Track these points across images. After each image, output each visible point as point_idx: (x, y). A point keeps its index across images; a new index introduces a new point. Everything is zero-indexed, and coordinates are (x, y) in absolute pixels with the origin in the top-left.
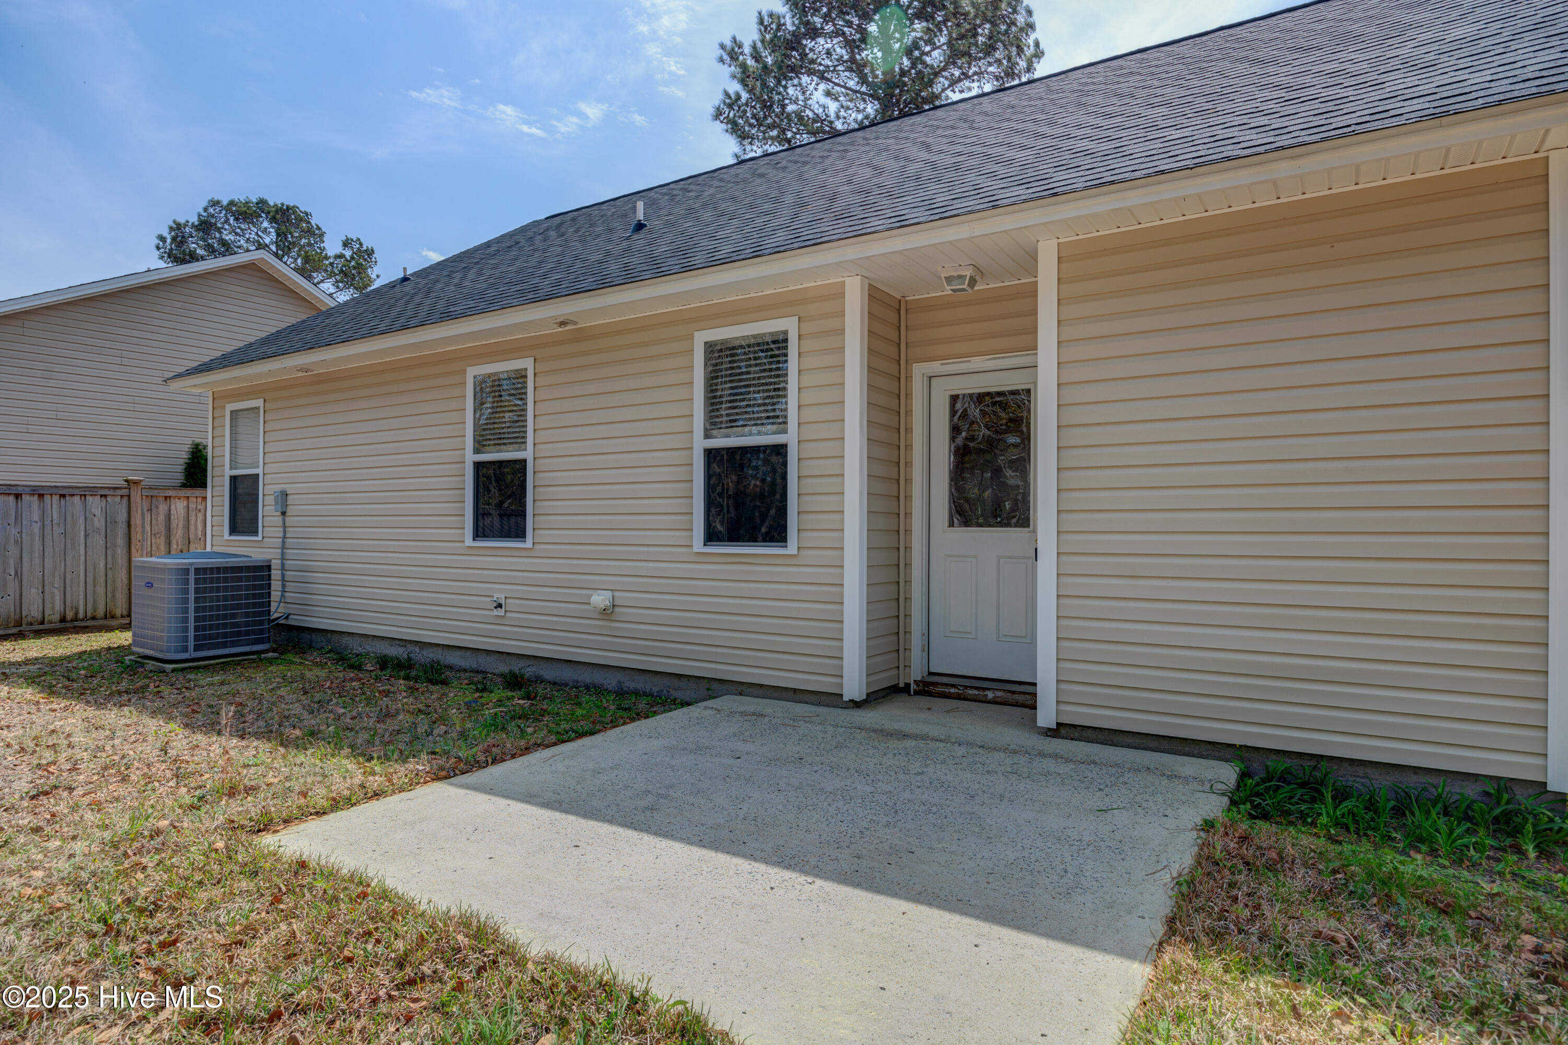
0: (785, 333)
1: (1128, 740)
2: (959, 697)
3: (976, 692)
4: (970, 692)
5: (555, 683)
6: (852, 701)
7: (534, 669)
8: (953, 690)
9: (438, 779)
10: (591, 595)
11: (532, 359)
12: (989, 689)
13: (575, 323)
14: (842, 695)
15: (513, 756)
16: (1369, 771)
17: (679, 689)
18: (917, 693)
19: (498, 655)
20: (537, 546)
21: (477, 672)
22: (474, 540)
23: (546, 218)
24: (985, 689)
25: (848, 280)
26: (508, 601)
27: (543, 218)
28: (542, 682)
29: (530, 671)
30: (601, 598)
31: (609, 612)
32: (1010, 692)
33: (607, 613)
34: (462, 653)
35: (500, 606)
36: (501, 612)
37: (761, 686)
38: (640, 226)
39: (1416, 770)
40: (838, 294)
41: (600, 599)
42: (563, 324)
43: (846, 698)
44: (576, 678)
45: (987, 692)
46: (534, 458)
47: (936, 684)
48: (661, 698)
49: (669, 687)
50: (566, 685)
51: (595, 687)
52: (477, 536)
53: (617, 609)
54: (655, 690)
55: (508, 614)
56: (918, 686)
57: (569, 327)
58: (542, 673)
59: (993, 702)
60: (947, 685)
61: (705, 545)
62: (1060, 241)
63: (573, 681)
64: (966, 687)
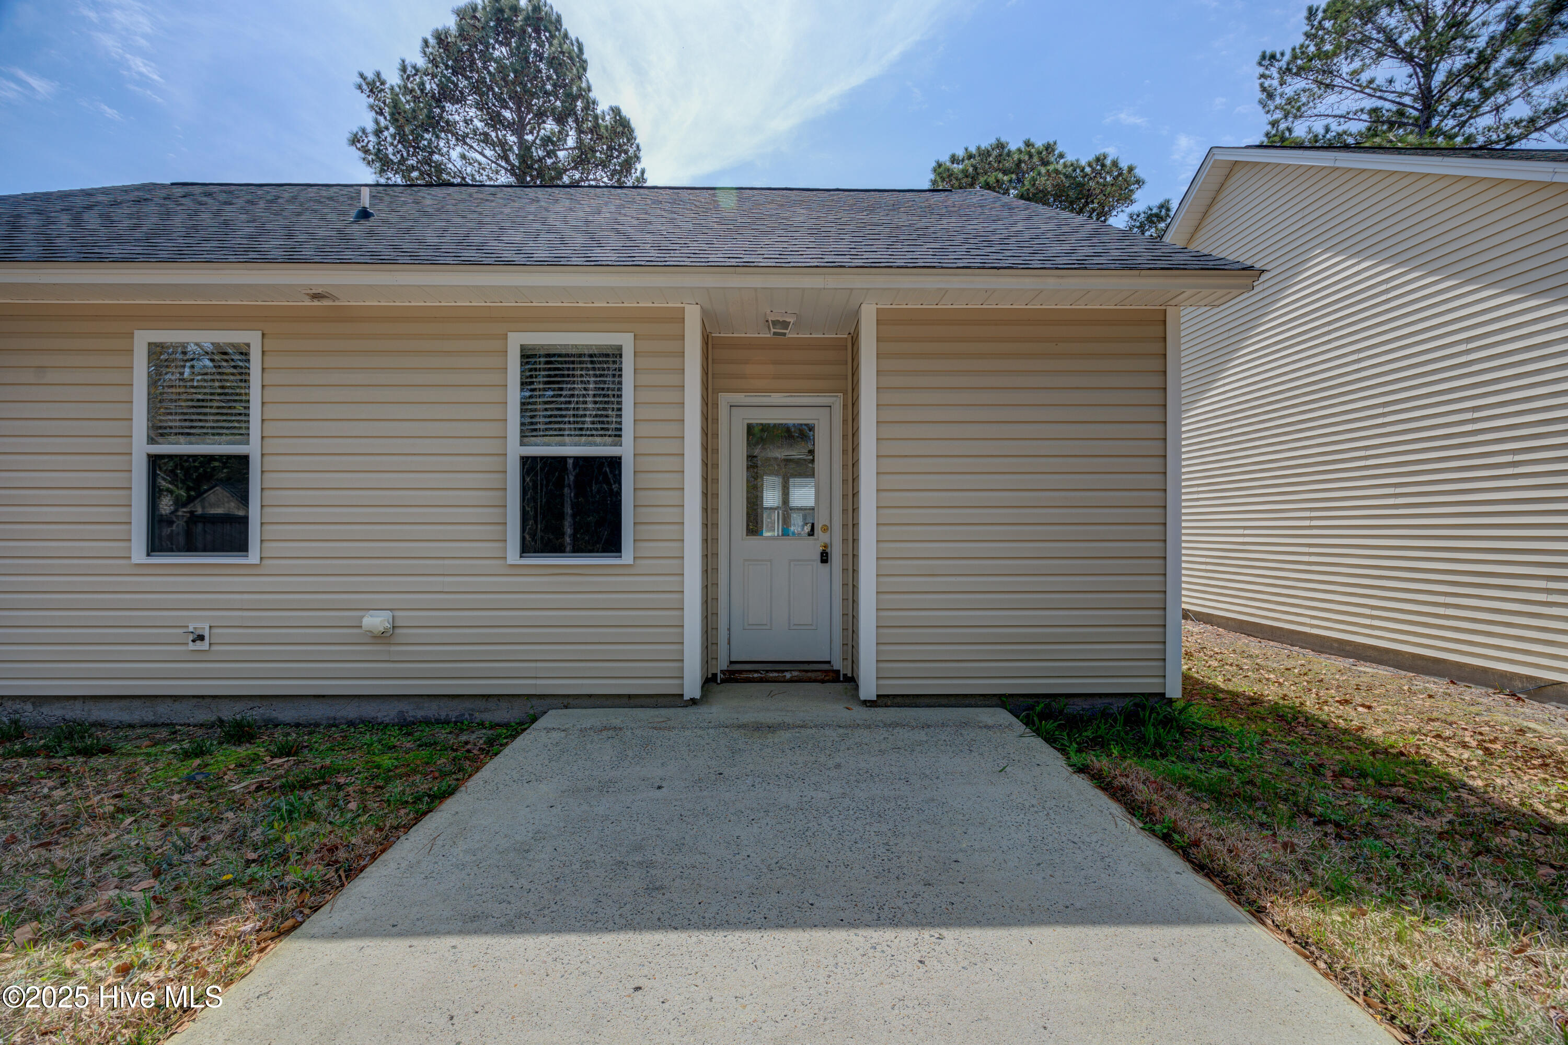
0: (620, 348)
1: (927, 701)
2: (761, 680)
3: (776, 674)
4: (771, 675)
5: (297, 725)
6: (692, 699)
7: (261, 711)
8: (756, 675)
9: (281, 934)
10: (363, 617)
11: (260, 333)
12: (787, 671)
13: (334, 298)
14: (682, 695)
15: (374, 857)
16: (1076, 700)
17: (486, 710)
18: (723, 681)
19: (195, 701)
20: (265, 562)
21: (155, 725)
22: (148, 555)
23: (173, 184)
24: (783, 671)
25: (687, 307)
26: (214, 631)
27: (168, 182)
28: (276, 726)
29: (257, 714)
30: (380, 619)
31: (388, 635)
32: (804, 671)
33: (383, 638)
34: (123, 703)
35: (201, 638)
36: (199, 646)
37: (590, 696)
38: (364, 214)
39: (1100, 695)
40: (678, 318)
41: (376, 621)
42: (316, 296)
43: (686, 697)
44: (332, 715)
45: (785, 674)
46: (262, 455)
47: (741, 672)
48: (462, 723)
49: (473, 710)
50: (317, 725)
51: (363, 722)
52: (153, 550)
53: (398, 631)
54: (453, 715)
55: (214, 648)
56: (724, 674)
57: (326, 303)
58: (275, 714)
59: (791, 681)
60: (750, 671)
61: (521, 557)
62: (879, 306)
63: (328, 718)
64: (767, 671)
